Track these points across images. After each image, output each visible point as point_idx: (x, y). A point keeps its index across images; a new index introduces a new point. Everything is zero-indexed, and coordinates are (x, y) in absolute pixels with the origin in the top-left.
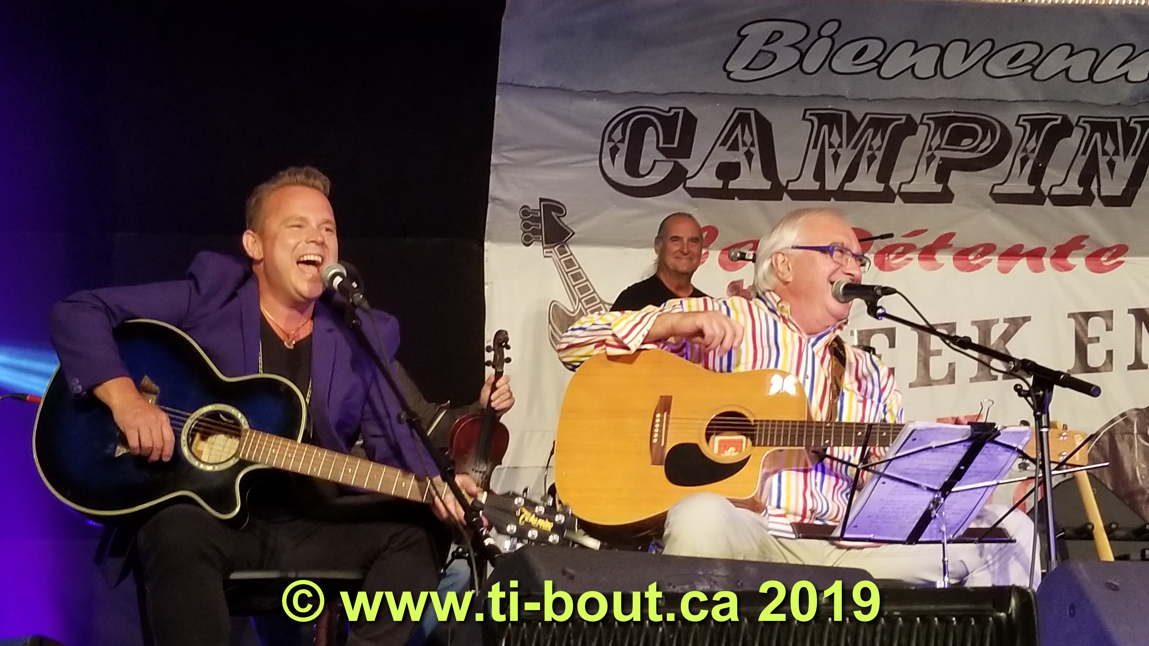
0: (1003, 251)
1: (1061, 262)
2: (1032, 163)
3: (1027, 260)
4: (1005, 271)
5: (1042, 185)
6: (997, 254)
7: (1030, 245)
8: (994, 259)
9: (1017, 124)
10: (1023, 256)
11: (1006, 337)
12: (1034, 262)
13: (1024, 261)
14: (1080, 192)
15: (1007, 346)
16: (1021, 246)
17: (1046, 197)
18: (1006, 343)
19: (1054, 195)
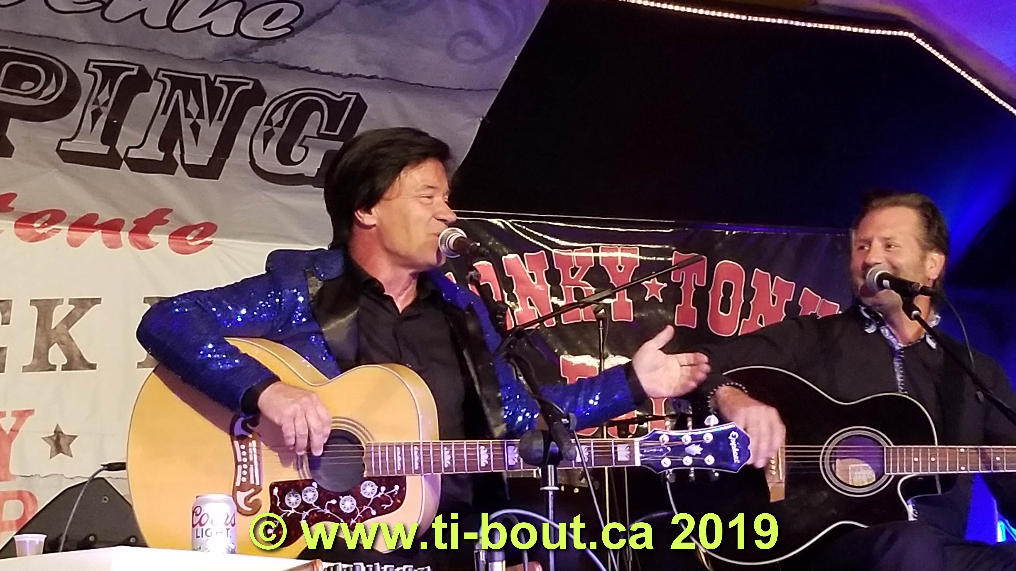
0: (74, 221)
1: (141, 238)
2: (106, 118)
3: (102, 232)
4: (74, 244)
5: (117, 146)
6: (65, 224)
7: (105, 217)
8: (64, 228)
9: (86, 71)
10: (97, 227)
11: (70, 320)
12: (109, 236)
13: (98, 234)
14: (160, 157)
15: (70, 331)
16: (95, 216)
17: (122, 160)
18: (69, 328)
19: (129, 158)
